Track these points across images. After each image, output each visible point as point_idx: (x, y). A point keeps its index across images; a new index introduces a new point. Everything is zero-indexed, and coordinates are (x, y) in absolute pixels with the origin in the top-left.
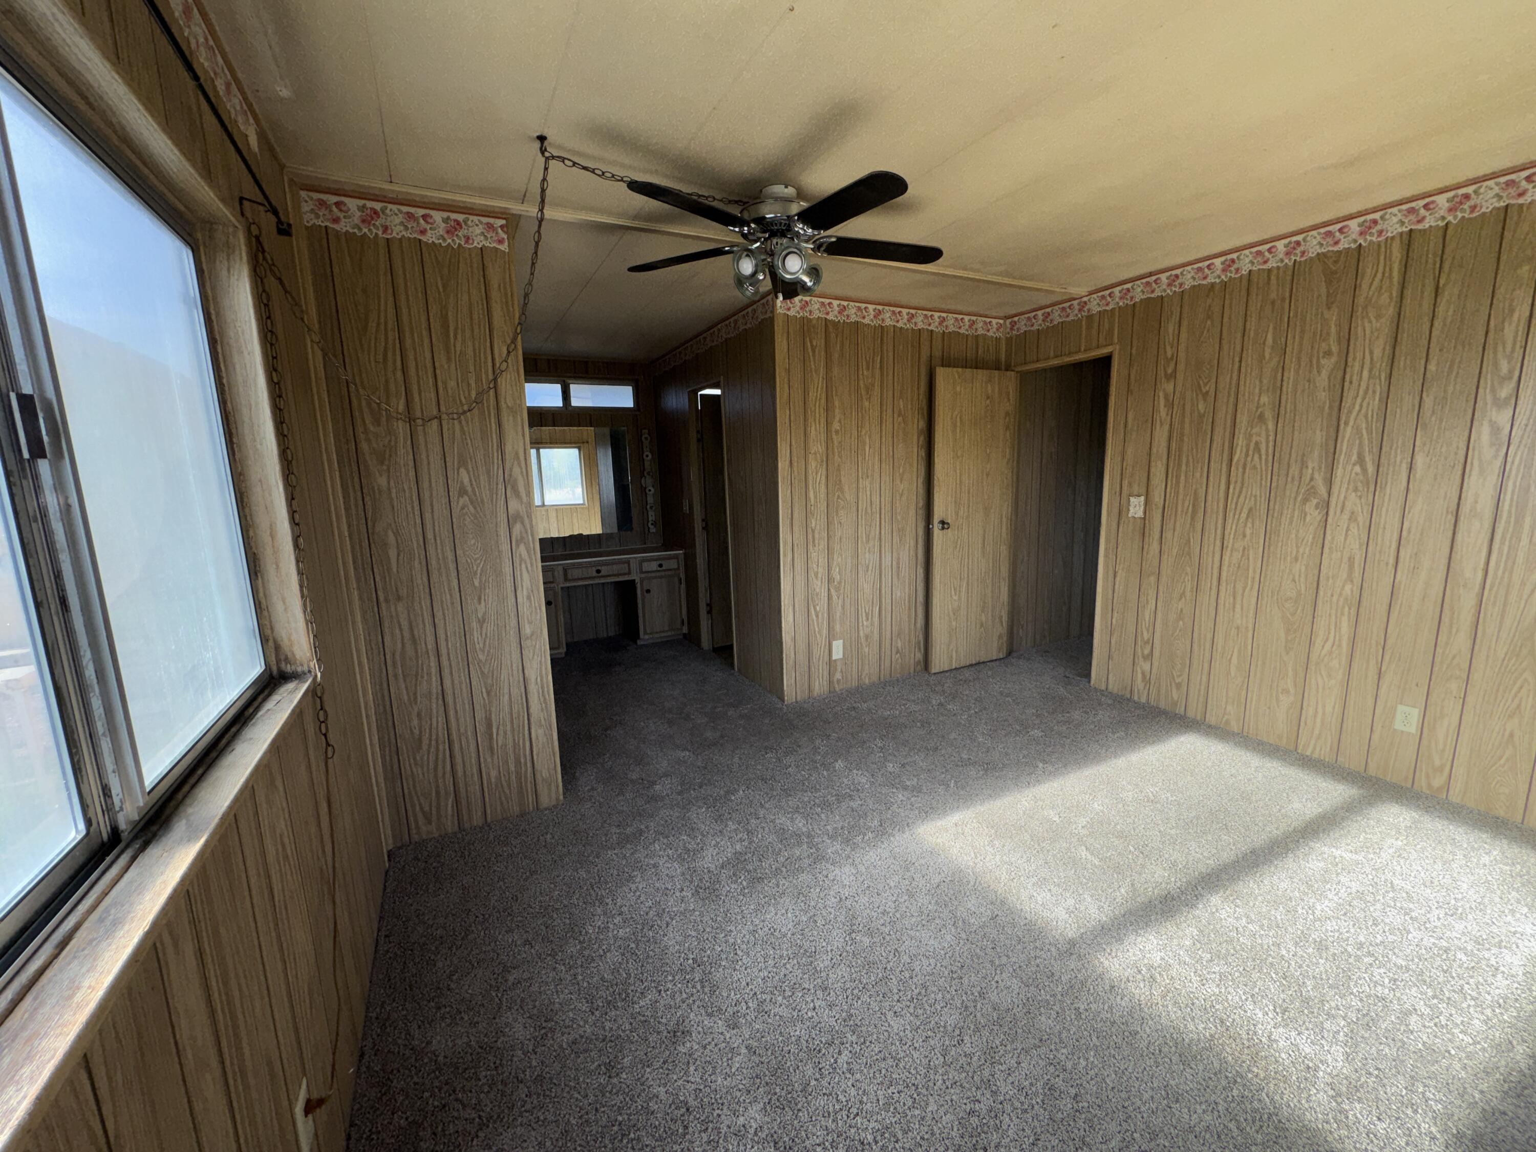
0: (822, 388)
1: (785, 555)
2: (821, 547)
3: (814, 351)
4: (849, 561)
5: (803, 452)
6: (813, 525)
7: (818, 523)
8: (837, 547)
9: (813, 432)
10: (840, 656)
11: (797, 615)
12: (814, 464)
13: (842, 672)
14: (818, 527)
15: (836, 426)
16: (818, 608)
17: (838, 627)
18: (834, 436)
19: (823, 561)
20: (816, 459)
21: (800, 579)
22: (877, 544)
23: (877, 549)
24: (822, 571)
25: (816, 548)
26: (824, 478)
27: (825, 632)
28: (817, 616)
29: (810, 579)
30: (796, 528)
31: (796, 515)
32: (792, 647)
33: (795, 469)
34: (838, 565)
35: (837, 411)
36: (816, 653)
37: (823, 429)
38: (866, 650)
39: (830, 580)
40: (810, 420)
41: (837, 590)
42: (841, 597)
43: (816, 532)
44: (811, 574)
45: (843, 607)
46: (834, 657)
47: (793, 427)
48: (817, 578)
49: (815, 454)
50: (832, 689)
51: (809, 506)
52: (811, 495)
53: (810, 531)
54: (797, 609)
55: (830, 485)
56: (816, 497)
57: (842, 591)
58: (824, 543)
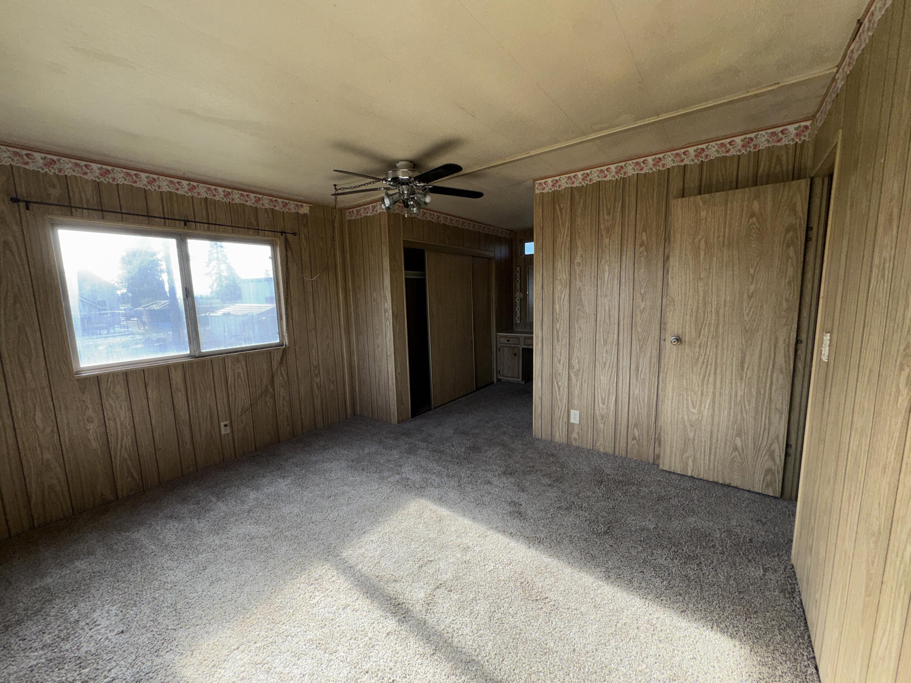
0: (567, 235)
1: (537, 344)
2: (564, 342)
3: (561, 212)
4: (587, 356)
5: (551, 279)
6: (558, 327)
7: (562, 326)
8: (576, 345)
9: (559, 265)
10: (577, 422)
11: (544, 383)
12: (559, 287)
13: (578, 433)
14: (562, 329)
15: (578, 259)
16: (560, 384)
17: (576, 401)
18: (576, 267)
19: (565, 353)
20: (561, 283)
21: (547, 361)
22: (615, 348)
23: (614, 351)
24: (564, 359)
25: (560, 343)
26: (567, 296)
27: (565, 401)
28: (559, 389)
29: (554, 363)
30: (545, 327)
31: (545, 319)
32: (540, 403)
33: (546, 290)
34: (578, 357)
35: (580, 249)
36: (557, 413)
37: (567, 264)
38: (602, 426)
39: (570, 366)
40: (558, 257)
41: (576, 375)
42: (579, 380)
43: (560, 332)
44: (556, 360)
45: (581, 388)
46: (572, 421)
47: (544, 263)
48: (559, 363)
49: (560, 280)
50: (570, 444)
51: (555, 315)
52: (557, 306)
53: (555, 331)
54: (544, 379)
55: (572, 302)
56: (560, 309)
57: (580, 376)
58: (566, 341)
